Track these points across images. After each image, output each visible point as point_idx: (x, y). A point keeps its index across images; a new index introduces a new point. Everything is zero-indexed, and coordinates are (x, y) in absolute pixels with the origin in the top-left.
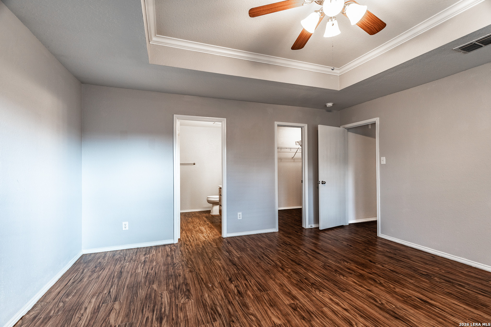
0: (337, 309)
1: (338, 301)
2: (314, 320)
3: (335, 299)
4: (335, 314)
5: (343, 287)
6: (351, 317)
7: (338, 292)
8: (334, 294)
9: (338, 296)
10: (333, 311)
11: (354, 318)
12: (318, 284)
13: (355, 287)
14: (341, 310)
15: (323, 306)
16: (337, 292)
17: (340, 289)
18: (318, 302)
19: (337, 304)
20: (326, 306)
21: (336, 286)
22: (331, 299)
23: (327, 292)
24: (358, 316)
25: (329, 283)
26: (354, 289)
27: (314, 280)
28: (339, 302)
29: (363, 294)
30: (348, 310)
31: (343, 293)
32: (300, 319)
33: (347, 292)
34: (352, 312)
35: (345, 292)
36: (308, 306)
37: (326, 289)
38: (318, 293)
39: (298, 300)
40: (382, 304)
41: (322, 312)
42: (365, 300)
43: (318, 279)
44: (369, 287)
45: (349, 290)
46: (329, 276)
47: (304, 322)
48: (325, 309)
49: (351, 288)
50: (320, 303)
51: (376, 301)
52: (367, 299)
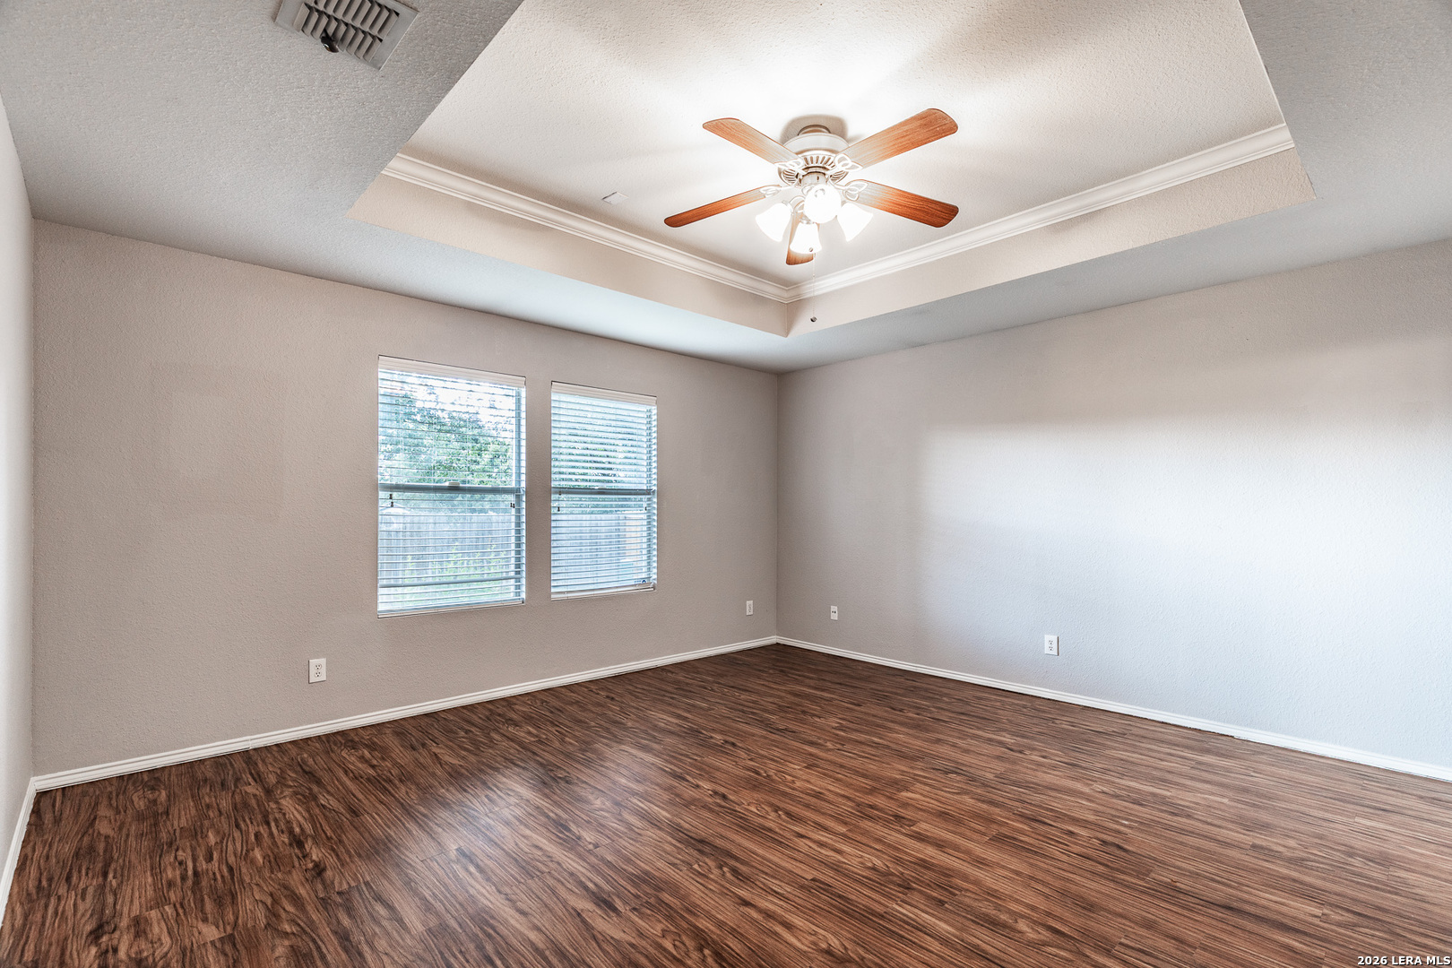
0: (819, 834)
1: (823, 851)
2: (852, 807)
3: (831, 853)
4: (819, 825)
5: (819, 898)
6: (789, 826)
7: (827, 876)
8: (837, 868)
9: (825, 864)
10: (825, 829)
11: (784, 824)
12: (891, 889)
13: (785, 905)
14: (810, 833)
15: (850, 834)
16: (832, 873)
17: (826, 888)
18: (864, 840)
19: (821, 844)
20: (844, 835)
21: (840, 896)
22: (839, 852)
23: (855, 870)
24: (777, 830)
25: (865, 901)
26: (787, 895)
27: (915, 903)
28: (819, 849)
29: (764, 884)
30: (796, 837)
31: (816, 874)
32: (876, 805)
33: (806, 882)
34: (787, 835)
35: (812, 880)
36: (878, 827)
37: (864, 877)
38: (878, 863)
39: (906, 835)
40: (720, 867)
41: (846, 823)
42: (760, 868)
43: (905, 912)
44: (743, 915)
45: (802, 887)
46: (876, 934)
47: (867, 802)
48: (843, 829)
49: (797, 900)
50: (859, 838)
51: (735, 871)
52: (754, 871)
